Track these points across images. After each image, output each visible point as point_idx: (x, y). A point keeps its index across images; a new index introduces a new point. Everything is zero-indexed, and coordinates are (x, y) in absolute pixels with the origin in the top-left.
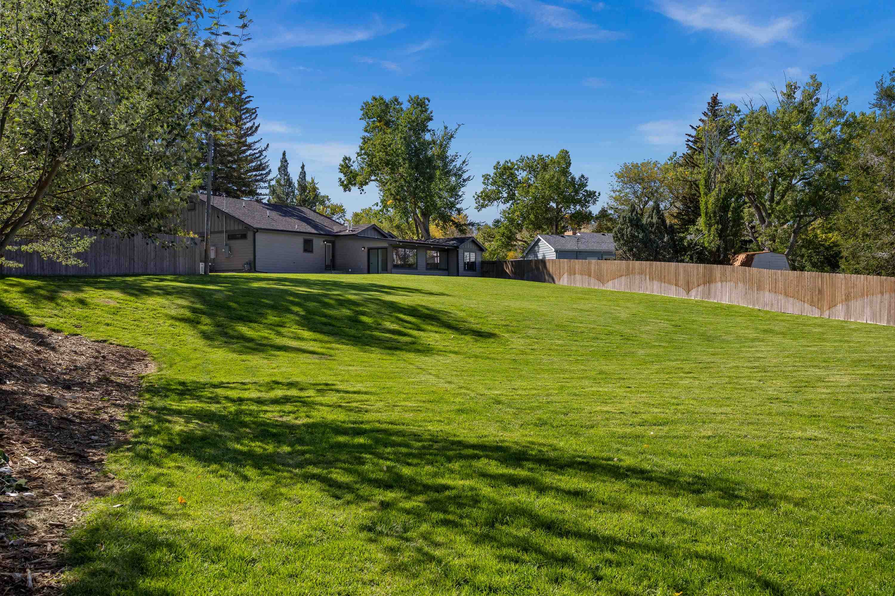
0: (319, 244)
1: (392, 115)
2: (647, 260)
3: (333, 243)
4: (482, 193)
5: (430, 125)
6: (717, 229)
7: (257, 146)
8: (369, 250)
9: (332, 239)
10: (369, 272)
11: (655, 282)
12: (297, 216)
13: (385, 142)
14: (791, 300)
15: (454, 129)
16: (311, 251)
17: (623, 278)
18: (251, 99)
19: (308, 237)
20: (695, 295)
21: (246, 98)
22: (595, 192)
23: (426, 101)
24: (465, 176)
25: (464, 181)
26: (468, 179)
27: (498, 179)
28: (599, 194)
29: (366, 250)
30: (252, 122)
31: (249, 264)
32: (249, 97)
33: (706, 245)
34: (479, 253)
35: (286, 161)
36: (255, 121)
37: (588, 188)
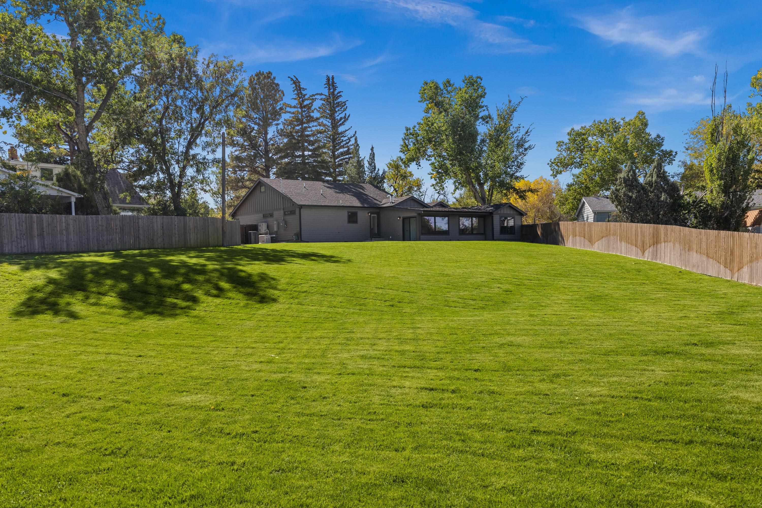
0: (363, 216)
1: (445, 98)
2: (616, 221)
3: (378, 214)
4: (555, 159)
5: (484, 101)
6: (719, 186)
7: (347, 133)
8: (404, 219)
9: (378, 211)
10: (404, 240)
11: (623, 243)
12: (353, 192)
13: (429, 121)
14: (711, 260)
15: (517, 103)
16: (356, 222)
17: (604, 239)
18: (341, 94)
19: (353, 210)
20: (647, 257)
21: (338, 93)
22: (671, 151)
23: (479, 80)
24: (526, 145)
25: (526, 149)
26: (530, 148)
27: (571, 145)
28: (676, 153)
29: (401, 218)
30: (344, 113)
31: (296, 235)
32: (339, 92)
33: (709, 202)
34: (518, 217)
35: (358, 145)
36: (345, 112)
37: (663, 148)
